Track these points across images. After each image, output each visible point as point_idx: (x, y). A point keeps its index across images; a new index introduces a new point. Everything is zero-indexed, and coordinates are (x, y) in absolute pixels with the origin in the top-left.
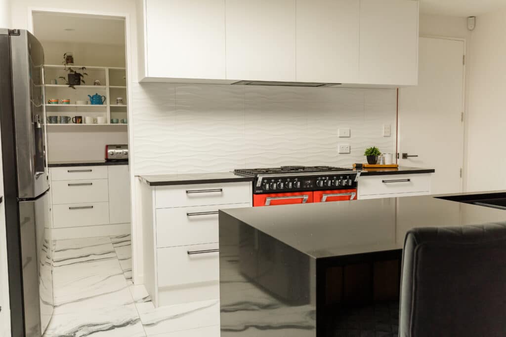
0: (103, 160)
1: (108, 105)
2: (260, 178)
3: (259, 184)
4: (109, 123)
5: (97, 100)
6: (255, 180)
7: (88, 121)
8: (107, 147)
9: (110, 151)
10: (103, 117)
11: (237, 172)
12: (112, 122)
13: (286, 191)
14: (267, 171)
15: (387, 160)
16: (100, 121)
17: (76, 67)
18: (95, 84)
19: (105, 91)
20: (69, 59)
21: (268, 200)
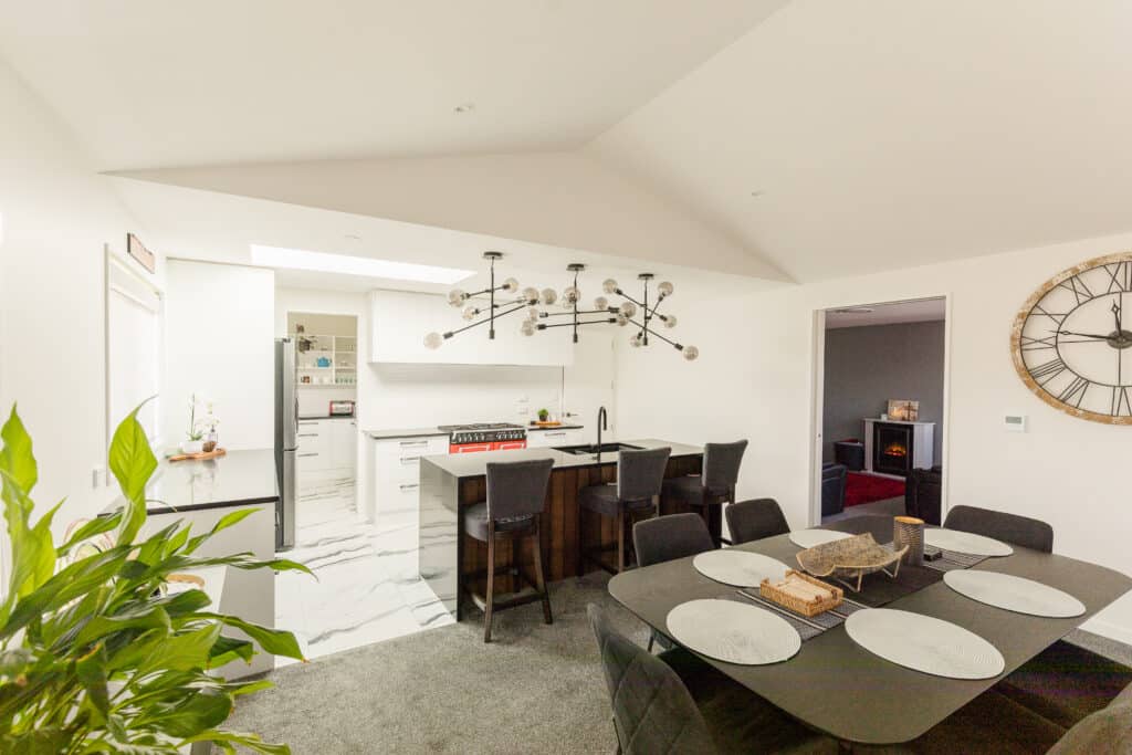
0: (327, 413)
1: (333, 367)
2: (455, 433)
3: (454, 438)
4: (334, 382)
5: (324, 363)
6: (451, 435)
7: (315, 380)
8: (332, 403)
9: (334, 406)
10: (328, 376)
11: (440, 428)
12: (337, 381)
13: (474, 442)
14: (461, 428)
15: (552, 418)
16: (326, 381)
17: (306, 336)
18: (323, 350)
19: (332, 355)
20: (301, 329)
21: (461, 449)
